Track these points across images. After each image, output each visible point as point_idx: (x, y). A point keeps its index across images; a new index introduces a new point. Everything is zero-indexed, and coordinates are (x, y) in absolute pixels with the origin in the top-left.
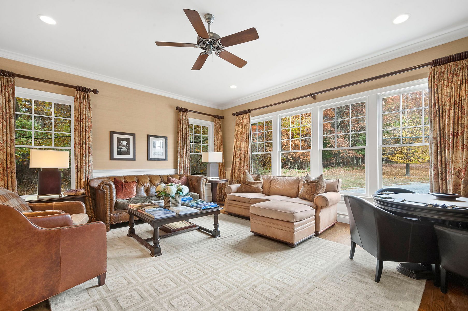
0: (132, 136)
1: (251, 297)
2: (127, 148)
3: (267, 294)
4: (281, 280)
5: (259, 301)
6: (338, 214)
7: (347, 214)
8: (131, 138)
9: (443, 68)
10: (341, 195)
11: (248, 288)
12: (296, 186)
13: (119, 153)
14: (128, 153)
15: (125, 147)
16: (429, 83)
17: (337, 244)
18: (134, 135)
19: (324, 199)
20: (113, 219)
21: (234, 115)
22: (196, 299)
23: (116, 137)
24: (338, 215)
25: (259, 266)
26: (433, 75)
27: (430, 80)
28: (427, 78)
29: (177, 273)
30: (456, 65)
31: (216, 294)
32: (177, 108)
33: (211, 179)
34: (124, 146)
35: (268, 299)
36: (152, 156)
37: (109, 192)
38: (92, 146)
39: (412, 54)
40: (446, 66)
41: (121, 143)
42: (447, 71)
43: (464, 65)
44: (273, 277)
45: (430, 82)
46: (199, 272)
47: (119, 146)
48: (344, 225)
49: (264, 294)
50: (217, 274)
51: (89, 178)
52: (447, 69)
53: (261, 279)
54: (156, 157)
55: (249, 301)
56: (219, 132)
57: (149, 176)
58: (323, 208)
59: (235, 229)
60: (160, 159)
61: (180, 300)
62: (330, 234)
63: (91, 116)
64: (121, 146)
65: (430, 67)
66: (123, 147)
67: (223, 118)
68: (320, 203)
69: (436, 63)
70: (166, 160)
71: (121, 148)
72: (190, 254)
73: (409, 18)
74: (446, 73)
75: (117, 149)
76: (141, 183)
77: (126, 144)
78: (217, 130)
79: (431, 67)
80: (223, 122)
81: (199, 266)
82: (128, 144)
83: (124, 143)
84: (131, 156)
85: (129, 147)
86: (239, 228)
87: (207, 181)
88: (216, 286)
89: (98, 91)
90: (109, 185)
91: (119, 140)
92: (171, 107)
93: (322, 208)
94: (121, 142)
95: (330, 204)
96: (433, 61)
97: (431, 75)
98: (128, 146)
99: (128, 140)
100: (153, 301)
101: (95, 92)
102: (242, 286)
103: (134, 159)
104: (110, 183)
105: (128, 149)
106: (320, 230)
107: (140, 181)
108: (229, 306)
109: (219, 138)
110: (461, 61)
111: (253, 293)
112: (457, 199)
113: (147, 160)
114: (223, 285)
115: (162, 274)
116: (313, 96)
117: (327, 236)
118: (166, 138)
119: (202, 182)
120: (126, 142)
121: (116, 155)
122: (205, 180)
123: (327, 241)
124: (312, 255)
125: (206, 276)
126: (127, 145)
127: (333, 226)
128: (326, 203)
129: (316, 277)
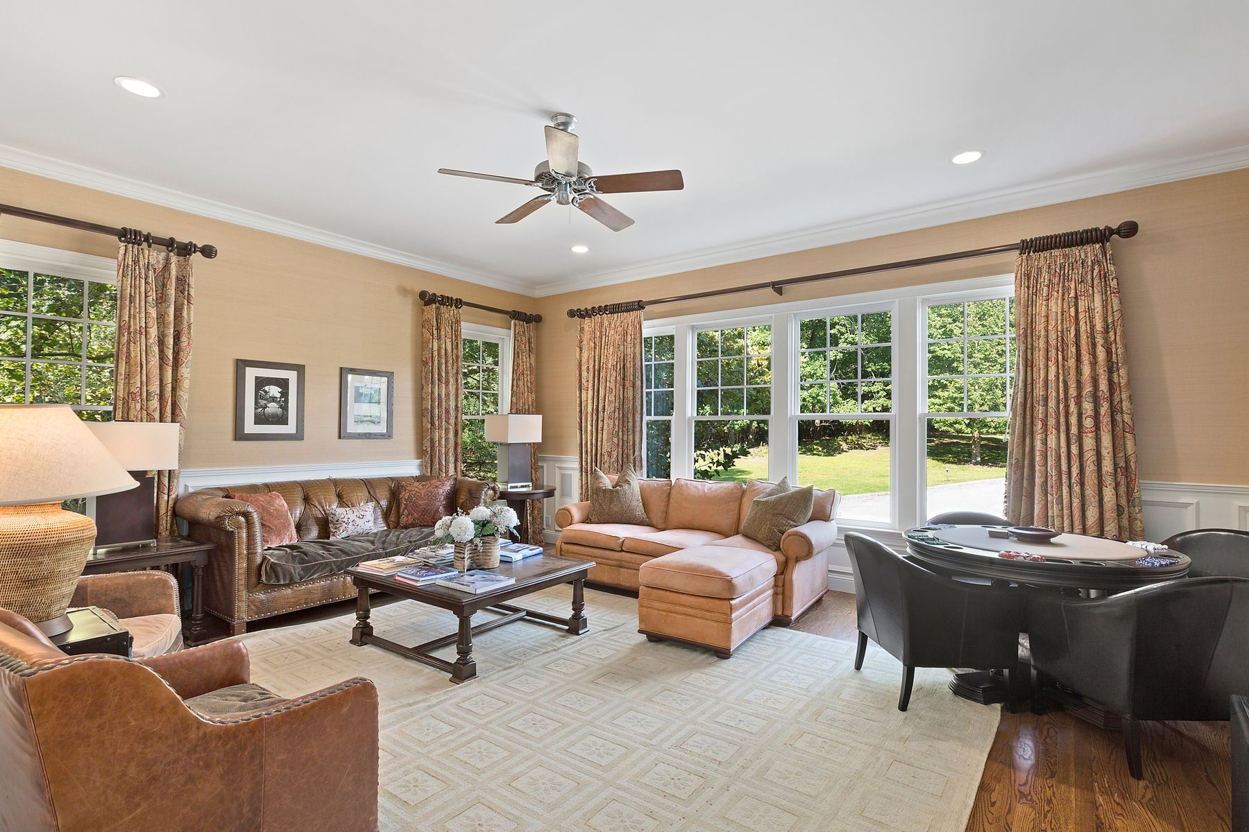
0: (296, 372)
1: (679, 761)
2: (281, 407)
3: (710, 754)
4: (732, 724)
5: (698, 768)
6: (829, 571)
7: (850, 570)
8: (292, 376)
9: (1041, 259)
10: (838, 527)
11: (668, 744)
12: (734, 506)
13: (260, 420)
14: (283, 420)
15: (276, 402)
16: (1016, 287)
17: (834, 642)
18: (300, 369)
19: (803, 539)
20: (254, 605)
21: (572, 314)
22: (566, 776)
23: (251, 374)
24: (831, 575)
25: (679, 701)
26: (1024, 272)
27: (1018, 281)
28: (1013, 275)
29: (497, 728)
30: (1065, 256)
31: (604, 762)
32: (423, 295)
33: (511, 487)
34: (273, 399)
35: (715, 762)
36: (351, 428)
37: (244, 535)
38: (187, 404)
39: (987, 218)
40: (1048, 254)
41: (266, 392)
42: (1049, 267)
43: (1078, 258)
44: (715, 720)
45: (1019, 286)
46: (548, 721)
47: (260, 401)
48: (844, 596)
49: (704, 754)
50: (591, 723)
51: (171, 493)
52: (1048, 262)
53: (690, 727)
54: (362, 429)
55: (677, 768)
56: (524, 357)
57: (335, 482)
58: (799, 561)
59: (597, 618)
60: (374, 433)
61: (532, 780)
62: (817, 619)
63: (192, 318)
64: (266, 399)
65: (1018, 252)
66: (269, 402)
67: (537, 319)
68: (794, 549)
69: (1027, 247)
70: (388, 436)
71: (265, 407)
72: (508, 684)
73: (981, 157)
74: (1047, 270)
75: (255, 409)
76: (317, 504)
77: (278, 395)
78: (518, 353)
79: (1020, 254)
80: (537, 329)
81: (542, 710)
82: (285, 394)
83: (274, 391)
84: (290, 428)
85: (286, 401)
86: (604, 616)
87: (495, 496)
88: (598, 747)
89: (216, 251)
90: (246, 515)
91: (261, 383)
92: (404, 291)
93: (797, 560)
94: (267, 388)
95: (815, 551)
96: (1023, 241)
97: (1020, 271)
98: (283, 399)
99: (283, 384)
100: (471, 785)
101: (208, 252)
102: (653, 742)
103: (298, 436)
104: (249, 510)
105: (285, 408)
106: (794, 612)
107: (314, 499)
108: (642, 780)
109: (523, 374)
110: (1073, 248)
111: (682, 754)
112: (1052, 540)
113: (340, 438)
114: (611, 744)
115: (463, 731)
116: (778, 287)
117: (812, 625)
118: (390, 375)
119: (483, 497)
120: (280, 390)
121: (250, 427)
122: (491, 492)
123: (812, 636)
124: (785, 670)
125: (568, 729)
126: (280, 398)
127: (819, 602)
128: (807, 549)
129: (801, 712)
